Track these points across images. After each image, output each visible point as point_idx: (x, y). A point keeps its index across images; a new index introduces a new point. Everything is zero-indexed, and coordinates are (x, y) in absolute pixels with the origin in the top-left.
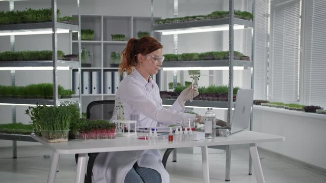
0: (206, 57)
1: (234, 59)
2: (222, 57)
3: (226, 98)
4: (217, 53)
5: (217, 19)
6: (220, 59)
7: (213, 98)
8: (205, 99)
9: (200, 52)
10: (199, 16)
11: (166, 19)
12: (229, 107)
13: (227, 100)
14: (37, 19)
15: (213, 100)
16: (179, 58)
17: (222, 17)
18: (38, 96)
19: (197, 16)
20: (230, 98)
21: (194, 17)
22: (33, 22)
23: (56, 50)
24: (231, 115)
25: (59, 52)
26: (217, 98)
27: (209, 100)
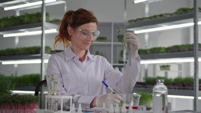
0: (172, 50)
1: (199, 50)
2: (187, 49)
3: (191, 87)
4: (182, 46)
5: (182, 15)
6: (185, 51)
7: (179, 87)
8: (172, 88)
9: (167, 46)
10: (166, 14)
11: (137, 19)
12: (195, 95)
13: (193, 89)
14: (31, 21)
15: (179, 89)
16: (148, 52)
17: (187, 13)
18: (29, 84)
19: (164, 14)
20: (196, 88)
21: (161, 15)
22: (27, 23)
23: (44, 46)
24: (197, 104)
25: (47, 48)
26: (183, 87)
27: (175, 89)
